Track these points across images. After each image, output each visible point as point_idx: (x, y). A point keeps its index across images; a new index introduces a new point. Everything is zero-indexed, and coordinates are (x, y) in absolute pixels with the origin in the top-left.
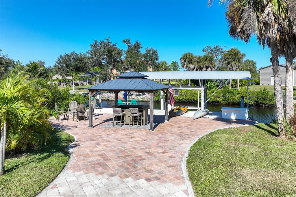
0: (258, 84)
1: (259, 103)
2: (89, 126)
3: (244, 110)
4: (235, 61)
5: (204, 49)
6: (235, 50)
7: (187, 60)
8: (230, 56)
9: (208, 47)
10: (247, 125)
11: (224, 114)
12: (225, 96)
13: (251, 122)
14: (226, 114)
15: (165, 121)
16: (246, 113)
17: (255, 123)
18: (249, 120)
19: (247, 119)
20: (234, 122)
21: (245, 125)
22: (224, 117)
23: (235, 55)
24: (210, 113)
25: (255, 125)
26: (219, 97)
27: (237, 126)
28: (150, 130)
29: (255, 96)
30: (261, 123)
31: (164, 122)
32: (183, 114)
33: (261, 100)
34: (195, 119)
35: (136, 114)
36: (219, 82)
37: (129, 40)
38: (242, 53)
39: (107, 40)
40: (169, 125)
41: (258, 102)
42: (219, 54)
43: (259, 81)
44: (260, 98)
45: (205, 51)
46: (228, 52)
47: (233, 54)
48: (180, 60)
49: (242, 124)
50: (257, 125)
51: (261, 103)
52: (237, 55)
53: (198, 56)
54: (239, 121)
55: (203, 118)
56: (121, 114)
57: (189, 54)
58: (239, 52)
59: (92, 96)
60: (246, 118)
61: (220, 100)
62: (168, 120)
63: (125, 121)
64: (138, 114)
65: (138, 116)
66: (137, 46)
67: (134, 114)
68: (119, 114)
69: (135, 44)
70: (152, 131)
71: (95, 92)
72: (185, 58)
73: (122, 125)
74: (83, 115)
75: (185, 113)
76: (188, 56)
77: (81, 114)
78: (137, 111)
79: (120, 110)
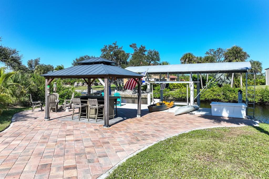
0: (264, 84)
1: (264, 102)
2: (45, 118)
3: (240, 106)
4: (237, 59)
5: (207, 52)
6: (237, 48)
8: (231, 55)
9: (211, 50)
10: (243, 125)
11: (214, 110)
12: (225, 94)
13: (249, 122)
14: (216, 110)
16: (243, 110)
17: (255, 123)
18: (248, 119)
19: (244, 117)
20: (225, 120)
21: (239, 125)
22: (213, 114)
23: (237, 53)
24: (200, 109)
25: (255, 125)
26: (219, 95)
27: (227, 127)
28: (104, 126)
29: (260, 94)
30: (264, 123)
31: (136, 117)
32: (167, 109)
33: (266, 98)
34: (176, 115)
35: (95, 106)
36: (221, 82)
37: (135, 44)
38: (244, 51)
39: (114, 44)
40: (139, 120)
41: (263, 100)
42: (222, 56)
43: (265, 82)
44: (266, 97)
45: (208, 54)
46: (229, 50)
47: (235, 52)
48: (181, 60)
49: (234, 123)
50: (257, 125)
51: (267, 102)
52: (239, 53)
53: (199, 57)
54: (232, 120)
55: (187, 114)
56: (80, 105)
57: (190, 54)
58: (241, 50)
59: (48, 84)
60: (242, 116)
61: (220, 98)
63: (88, 114)
64: (97, 106)
65: (97, 108)
66: (142, 50)
67: (94, 106)
68: (78, 106)
69: (140, 48)
70: (106, 127)
71: (50, 80)
72: (185, 58)
73: (84, 118)
74: (55, 106)
75: (170, 109)
76: (188, 56)
77: (52, 105)
78: (96, 103)
79: (79, 100)
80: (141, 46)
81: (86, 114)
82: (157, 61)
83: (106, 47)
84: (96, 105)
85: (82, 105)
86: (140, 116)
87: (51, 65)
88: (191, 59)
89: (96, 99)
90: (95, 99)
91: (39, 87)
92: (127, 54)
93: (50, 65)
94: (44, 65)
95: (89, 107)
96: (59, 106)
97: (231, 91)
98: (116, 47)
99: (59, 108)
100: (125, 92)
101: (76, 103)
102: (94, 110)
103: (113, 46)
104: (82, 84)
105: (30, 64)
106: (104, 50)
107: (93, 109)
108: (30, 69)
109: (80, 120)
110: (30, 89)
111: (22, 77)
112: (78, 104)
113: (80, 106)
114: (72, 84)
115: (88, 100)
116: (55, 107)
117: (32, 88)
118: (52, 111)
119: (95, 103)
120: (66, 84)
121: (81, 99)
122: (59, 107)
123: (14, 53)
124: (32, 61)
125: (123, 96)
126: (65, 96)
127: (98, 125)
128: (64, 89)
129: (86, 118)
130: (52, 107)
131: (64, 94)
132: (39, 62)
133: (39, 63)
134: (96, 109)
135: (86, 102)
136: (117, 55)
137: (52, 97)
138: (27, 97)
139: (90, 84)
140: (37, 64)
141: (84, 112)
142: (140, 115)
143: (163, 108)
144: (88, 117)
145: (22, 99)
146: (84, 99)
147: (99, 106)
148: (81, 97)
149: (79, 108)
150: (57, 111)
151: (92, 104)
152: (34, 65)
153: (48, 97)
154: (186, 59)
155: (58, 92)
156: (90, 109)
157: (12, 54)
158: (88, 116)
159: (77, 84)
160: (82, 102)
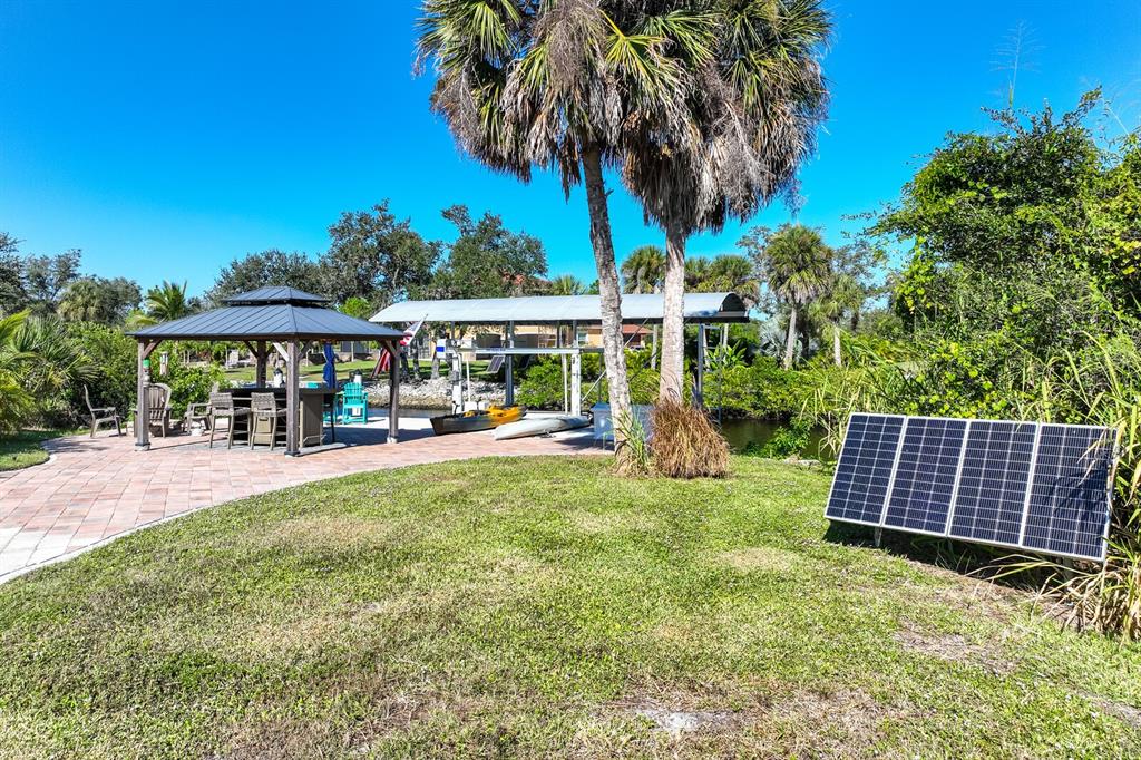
4: (803, 272)
6: (804, 233)
7: (642, 272)
14: (602, 424)
15: (388, 440)
26: (737, 395)
34: (497, 439)
35: (269, 412)
39: (381, 209)
46: (779, 240)
47: (796, 248)
52: (809, 250)
55: (535, 438)
56: (231, 410)
57: (652, 250)
58: (817, 242)
59: (144, 356)
61: (740, 406)
63: (251, 435)
64: (274, 411)
65: (275, 416)
66: (490, 229)
67: (266, 412)
68: (225, 412)
69: (482, 223)
70: (291, 456)
71: (151, 345)
72: (635, 264)
73: (241, 447)
74: (161, 421)
76: (646, 259)
77: (153, 417)
78: (271, 402)
79: (228, 398)
80: (486, 215)
81: (247, 435)
82: (537, 276)
83: (350, 217)
84: (270, 409)
85: (235, 409)
86: (394, 440)
87: (129, 280)
88: (657, 269)
90: (269, 394)
91: (102, 368)
92: (431, 244)
93: (123, 280)
94: (97, 280)
96: (172, 422)
97: (775, 380)
98: (385, 219)
99: (173, 428)
100: (423, 387)
101: (219, 404)
102: (267, 422)
103: (376, 215)
105: (39, 276)
106: (339, 232)
108: (37, 297)
109: (229, 449)
110: (74, 373)
111: (46, 334)
112: (226, 406)
113: (231, 412)
114: (220, 358)
115: (250, 396)
116: (161, 423)
117: (81, 370)
119: (269, 404)
120: (194, 357)
121: (233, 396)
122: (172, 424)
124: (45, 262)
125: (414, 403)
126: (190, 395)
128: (187, 374)
130: (151, 422)
131: (186, 390)
132: (77, 265)
133: (76, 272)
134: (272, 419)
135: (248, 404)
136: (390, 251)
137: (154, 393)
138: (63, 398)
139: (264, 357)
140: (69, 277)
141: (241, 430)
142: (395, 437)
143: (478, 424)
144: (253, 442)
145: (48, 404)
146: (242, 396)
147: (278, 412)
148: (236, 390)
149: (229, 417)
150: (167, 435)
151: (262, 407)
152: (54, 282)
153: (147, 389)
154: (637, 270)
156: (258, 419)
159: (240, 358)
160: (237, 404)
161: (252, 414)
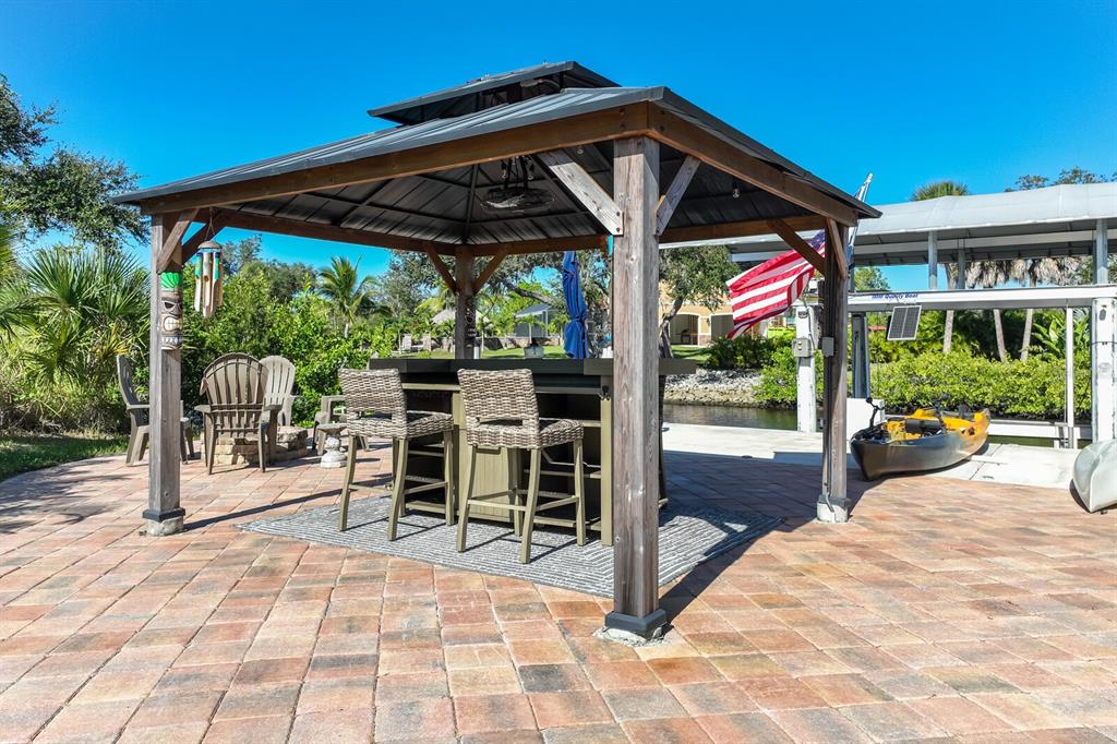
2: (146, 515)
15: (823, 510)
28: (611, 622)
31: (814, 514)
32: (965, 461)
35: (511, 430)
40: (863, 551)
56: (400, 420)
59: (165, 261)
62: (849, 506)
63: (456, 492)
64: (530, 430)
65: (534, 446)
67: (502, 430)
68: (385, 428)
70: (635, 638)
71: (179, 228)
73: (429, 521)
74: (255, 432)
75: (974, 457)
77: (239, 425)
78: (520, 400)
79: (389, 385)
81: (442, 491)
84: (518, 423)
85: (410, 418)
86: (840, 512)
89: (524, 374)
90: (515, 373)
93: (301, 266)
95: (463, 436)
96: (286, 432)
99: (286, 445)
101: (365, 402)
102: (502, 461)
104: (433, 342)
107: (497, 452)
109: (394, 539)
112: (384, 409)
113: (398, 427)
116: (258, 438)
118: (241, 459)
119: (513, 404)
121: (404, 377)
122: (285, 438)
123: (117, 183)
127: (543, 594)
129: (442, 516)
130: (241, 436)
134: (524, 456)
135: (443, 402)
139: (468, 291)
142: (845, 504)
143: (943, 452)
144: (461, 513)
146: (430, 379)
147: (546, 430)
148: (410, 363)
150: (268, 463)
151: (493, 416)
153: (172, 355)
155: (302, 358)
156: (476, 449)
157: (110, 187)
158: (456, 508)
160: (415, 401)
161: (455, 431)
